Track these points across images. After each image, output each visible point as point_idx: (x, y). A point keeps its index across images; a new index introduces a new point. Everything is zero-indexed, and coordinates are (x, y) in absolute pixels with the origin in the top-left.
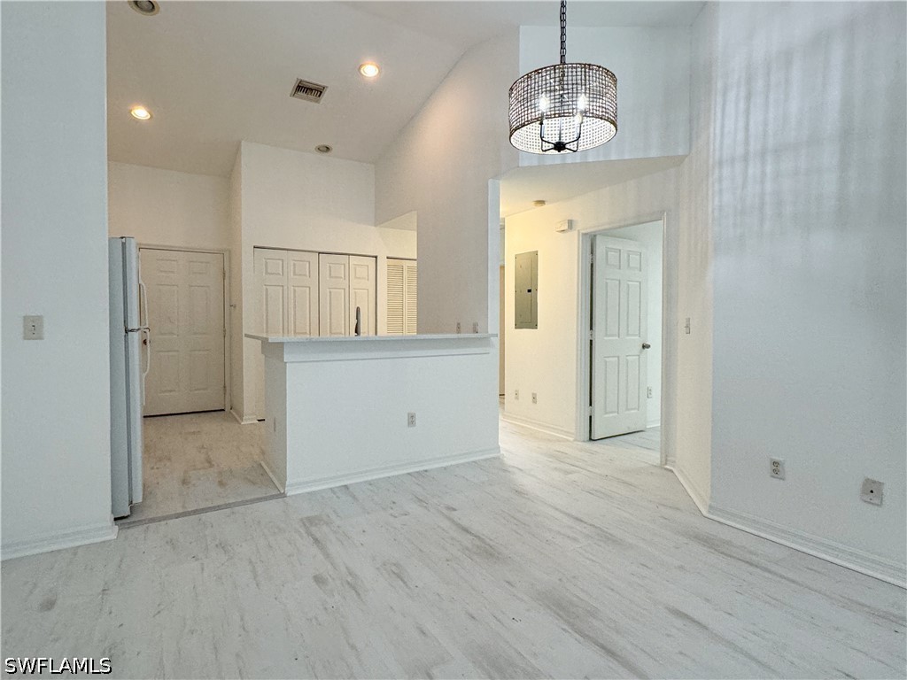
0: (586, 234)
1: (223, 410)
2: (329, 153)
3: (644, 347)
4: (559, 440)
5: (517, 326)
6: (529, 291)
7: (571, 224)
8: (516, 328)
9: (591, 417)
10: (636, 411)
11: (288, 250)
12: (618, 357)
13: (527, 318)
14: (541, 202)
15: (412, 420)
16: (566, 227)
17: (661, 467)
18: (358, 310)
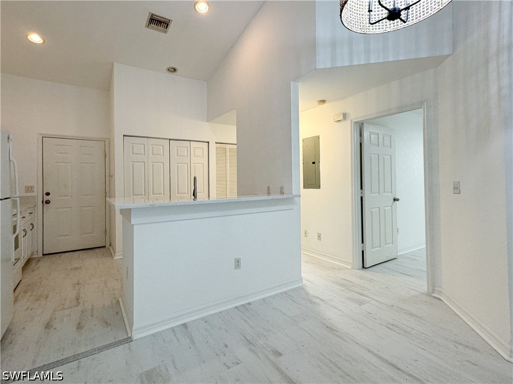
0: (356, 122)
1: (105, 247)
2: (175, 73)
3: (395, 200)
4: (340, 269)
5: (305, 187)
6: (314, 163)
7: (345, 116)
8: (304, 188)
9: (363, 252)
10: (391, 245)
11: (148, 138)
12: (379, 208)
13: (313, 181)
14: (323, 101)
15: (238, 263)
16: (341, 118)
17: (429, 295)
18: (195, 178)
